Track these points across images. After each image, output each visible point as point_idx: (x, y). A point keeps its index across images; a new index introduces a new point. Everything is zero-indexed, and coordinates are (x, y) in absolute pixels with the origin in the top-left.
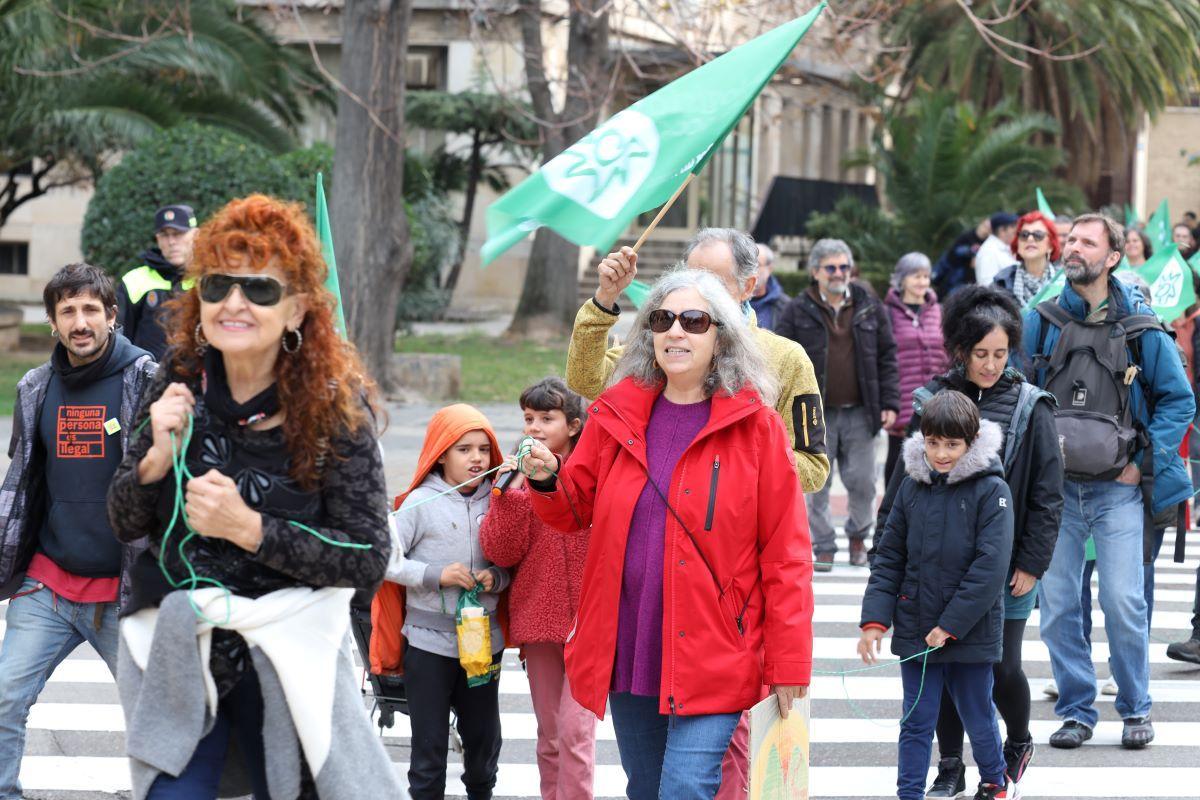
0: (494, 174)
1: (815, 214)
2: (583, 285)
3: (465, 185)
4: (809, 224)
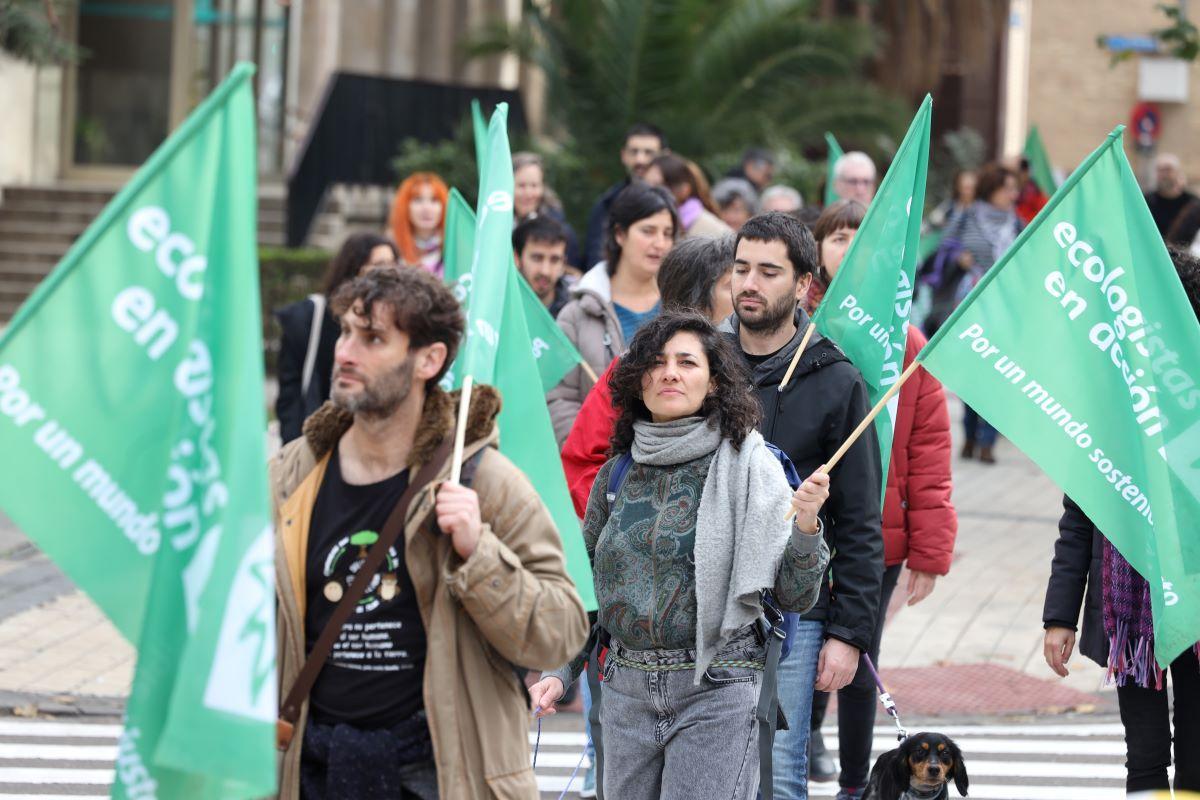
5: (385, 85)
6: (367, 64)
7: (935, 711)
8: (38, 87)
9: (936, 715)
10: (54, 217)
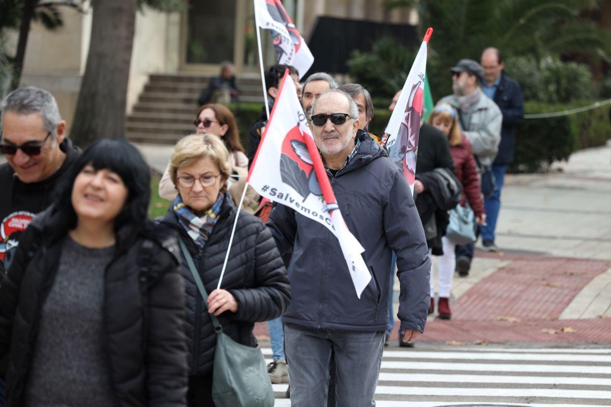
0: (46, 11)
1: (356, 53)
2: (131, 119)
3: (19, 22)
4: (351, 63)
5: (346, 23)
6: (339, 12)
7: (595, 341)
8: (168, 24)
9: (596, 343)
10: (175, 90)
